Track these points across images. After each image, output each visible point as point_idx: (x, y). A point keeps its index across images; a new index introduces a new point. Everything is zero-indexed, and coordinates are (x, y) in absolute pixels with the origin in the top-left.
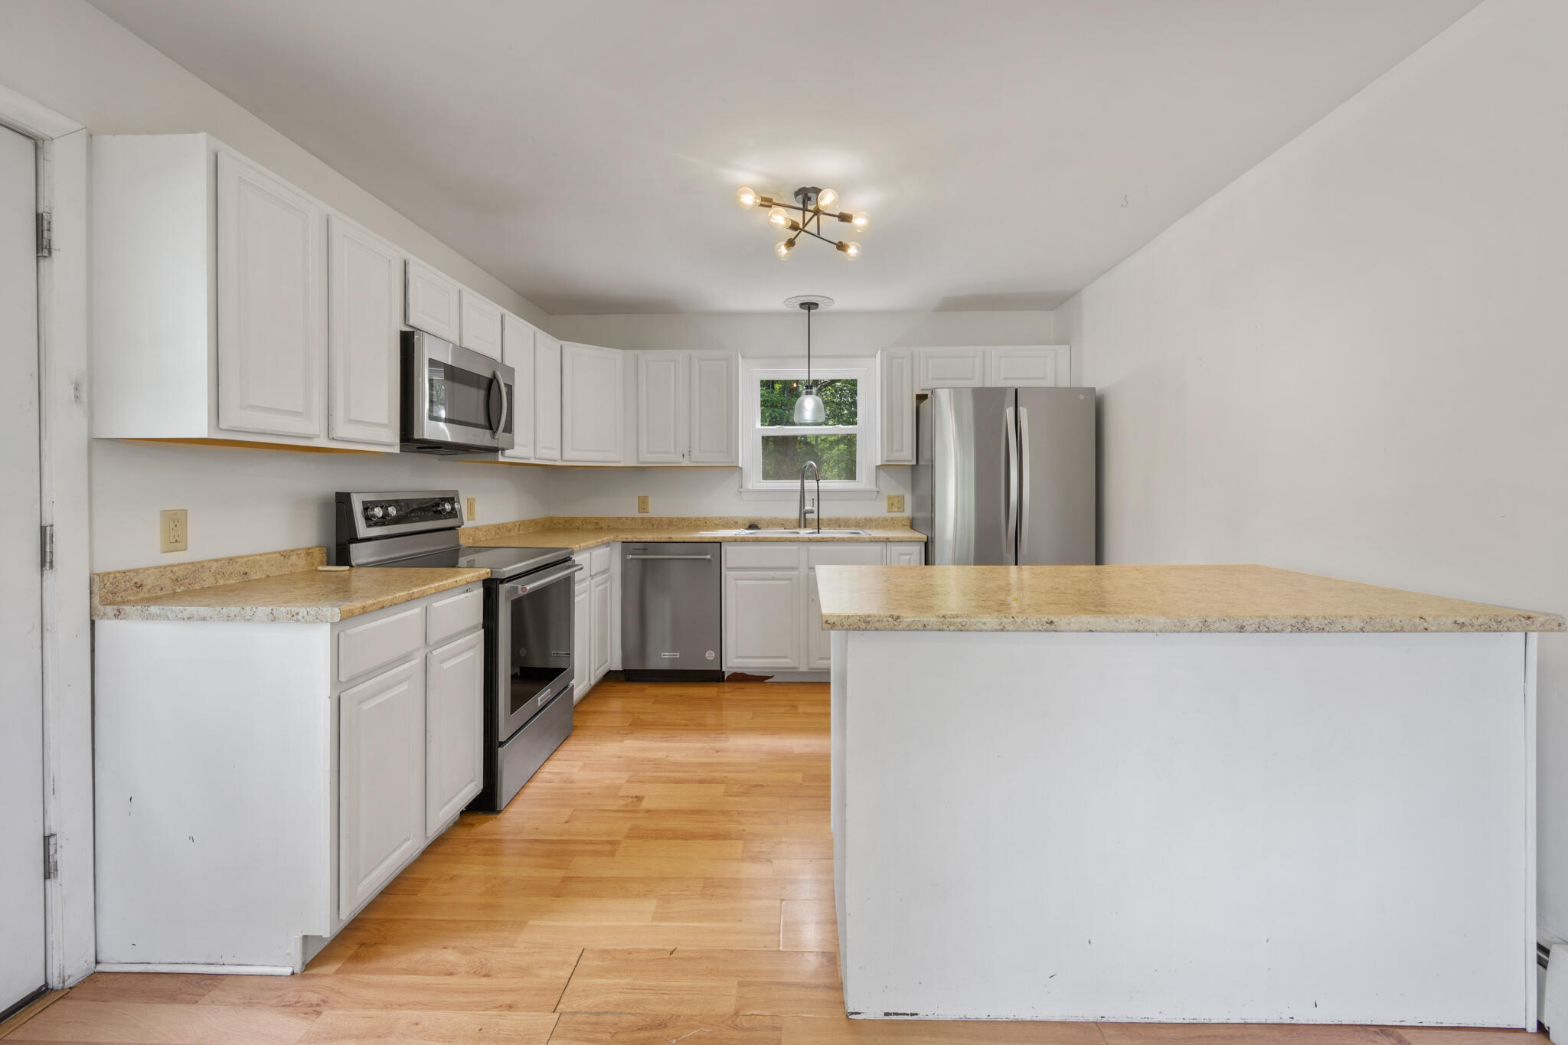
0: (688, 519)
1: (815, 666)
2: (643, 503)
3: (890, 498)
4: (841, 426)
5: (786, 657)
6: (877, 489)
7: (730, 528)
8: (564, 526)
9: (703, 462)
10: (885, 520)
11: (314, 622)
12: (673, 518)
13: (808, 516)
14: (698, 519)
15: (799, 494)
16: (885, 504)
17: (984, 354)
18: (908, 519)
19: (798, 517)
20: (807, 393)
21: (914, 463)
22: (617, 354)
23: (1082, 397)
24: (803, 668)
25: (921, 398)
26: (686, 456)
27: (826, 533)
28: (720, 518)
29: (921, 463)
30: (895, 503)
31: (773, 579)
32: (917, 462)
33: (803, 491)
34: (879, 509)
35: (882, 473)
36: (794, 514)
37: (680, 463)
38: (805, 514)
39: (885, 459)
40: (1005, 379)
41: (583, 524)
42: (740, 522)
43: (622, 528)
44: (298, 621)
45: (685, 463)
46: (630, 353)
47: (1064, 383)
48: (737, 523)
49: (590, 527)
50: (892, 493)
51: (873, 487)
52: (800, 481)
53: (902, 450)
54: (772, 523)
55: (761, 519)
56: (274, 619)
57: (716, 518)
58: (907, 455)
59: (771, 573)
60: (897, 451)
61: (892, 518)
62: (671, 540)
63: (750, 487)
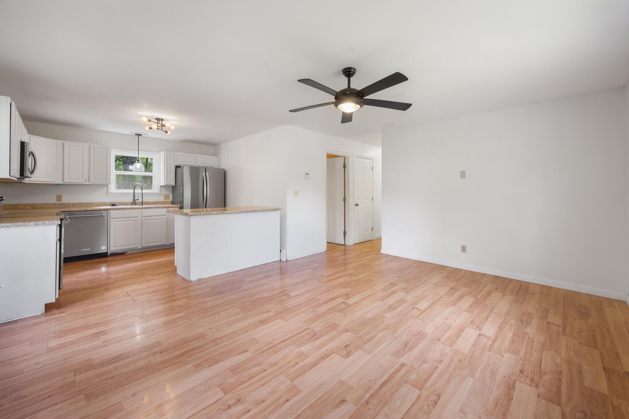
0: (83, 203)
1: (144, 246)
2: (59, 198)
3: (165, 195)
4: (147, 173)
5: (134, 245)
6: (161, 193)
7: (103, 206)
8: (12, 207)
9: (95, 183)
10: (163, 202)
11: (51, 225)
12: (75, 203)
13: (136, 201)
14: (88, 203)
15: (133, 194)
16: (163, 197)
17: (195, 156)
18: (171, 201)
19: (132, 201)
20: (138, 162)
21: (175, 185)
22: (53, 141)
23: (221, 171)
24: (140, 247)
25: (177, 167)
26: (87, 181)
27: (144, 206)
28: (98, 203)
29: (177, 185)
30: (166, 197)
31: (129, 221)
32: (176, 185)
33: (134, 193)
34: (162, 199)
35: (162, 188)
36: (131, 200)
37: (84, 183)
38: (135, 200)
39: (166, 184)
40: (201, 163)
41: (24, 207)
42: (107, 204)
43: (48, 207)
44: (45, 225)
45: (87, 183)
46: (60, 142)
47: (216, 167)
48: (106, 204)
49: (28, 208)
50: (166, 194)
51: (159, 192)
52: (133, 190)
53: (171, 181)
54: (121, 204)
55: (116, 203)
56: (37, 225)
57: (96, 203)
58: (173, 183)
59: (128, 219)
60: (169, 181)
61: (166, 201)
62: (86, 210)
63: (111, 192)
